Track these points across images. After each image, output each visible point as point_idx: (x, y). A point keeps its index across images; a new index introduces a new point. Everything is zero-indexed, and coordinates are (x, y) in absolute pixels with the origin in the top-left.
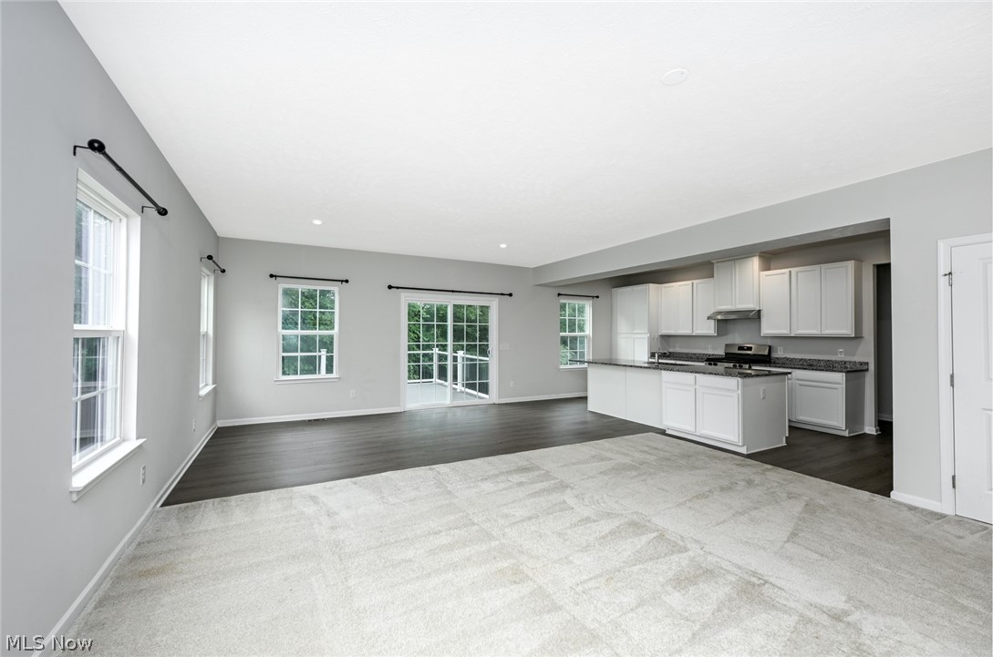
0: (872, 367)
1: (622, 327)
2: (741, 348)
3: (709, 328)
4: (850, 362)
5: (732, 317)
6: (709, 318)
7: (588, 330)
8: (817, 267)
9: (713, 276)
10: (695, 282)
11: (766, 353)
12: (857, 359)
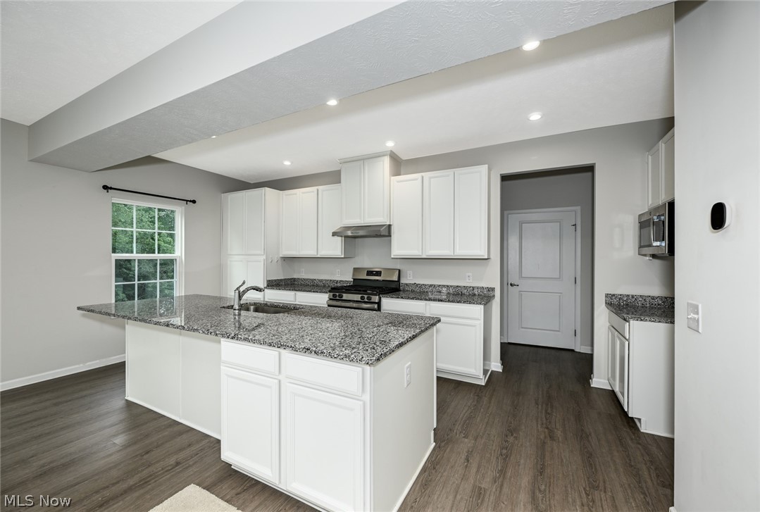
0: (497, 293)
1: (234, 246)
2: (370, 273)
3: (335, 248)
4: (478, 288)
5: (361, 233)
6: (334, 234)
7: (179, 252)
8: (450, 172)
9: (340, 182)
10: (321, 188)
11: (395, 278)
12: (484, 284)
